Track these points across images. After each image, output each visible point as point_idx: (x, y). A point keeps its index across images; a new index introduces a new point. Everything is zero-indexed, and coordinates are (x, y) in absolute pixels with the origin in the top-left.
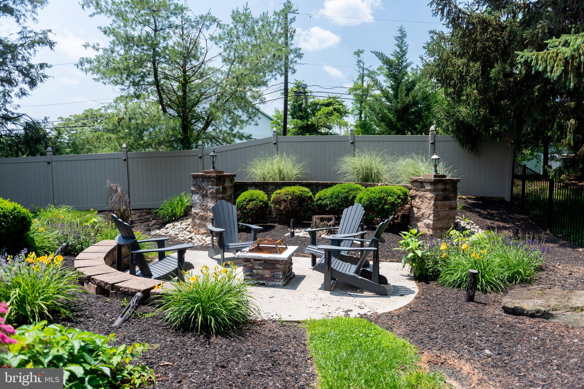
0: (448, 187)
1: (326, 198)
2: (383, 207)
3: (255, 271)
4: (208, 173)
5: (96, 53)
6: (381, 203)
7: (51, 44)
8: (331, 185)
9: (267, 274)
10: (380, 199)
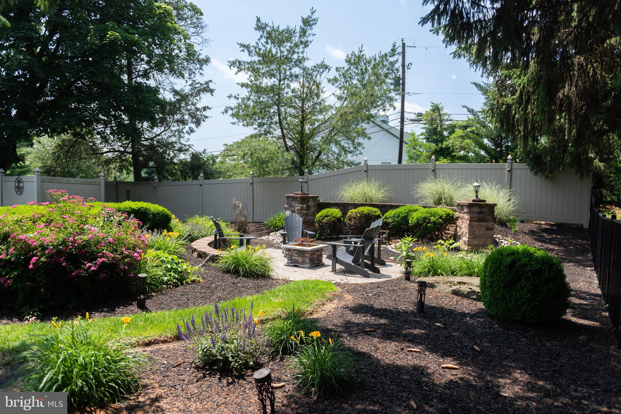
0: (484, 210)
1: (390, 217)
2: (426, 225)
3: (293, 257)
4: (297, 194)
5: (236, 101)
6: (425, 222)
7: (211, 91)
8: (397, 207)
9: (300, 259)
10: (425, 218)
